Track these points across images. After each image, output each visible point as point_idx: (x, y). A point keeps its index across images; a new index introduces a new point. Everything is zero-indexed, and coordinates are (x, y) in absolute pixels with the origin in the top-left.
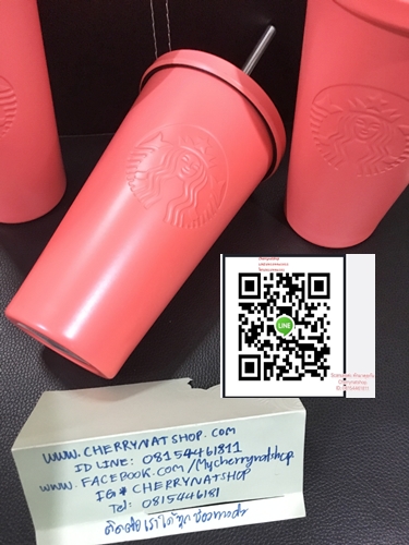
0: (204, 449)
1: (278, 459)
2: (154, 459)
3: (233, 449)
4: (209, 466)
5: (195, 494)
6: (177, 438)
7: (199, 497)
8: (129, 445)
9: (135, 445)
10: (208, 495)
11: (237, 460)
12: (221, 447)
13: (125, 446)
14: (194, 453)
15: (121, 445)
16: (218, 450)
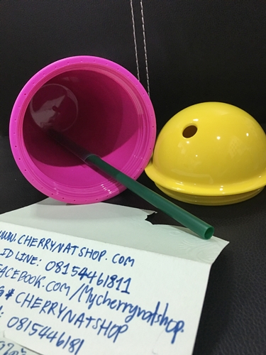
0: (98, 275)
1: (163, 327)
2: (55, 268)
3: (123, 286)
4: (91, 300)
5: (58, 336)
6: (84, 251)
7: (58, 344)
8: (49, 245)
9: (52, 246)
10: (68, 346)
11: (120, 305)
12: (113, 279)
13: (46, 245)
14: (87, 276)
15: (44, 243)
16: (110, 280)
